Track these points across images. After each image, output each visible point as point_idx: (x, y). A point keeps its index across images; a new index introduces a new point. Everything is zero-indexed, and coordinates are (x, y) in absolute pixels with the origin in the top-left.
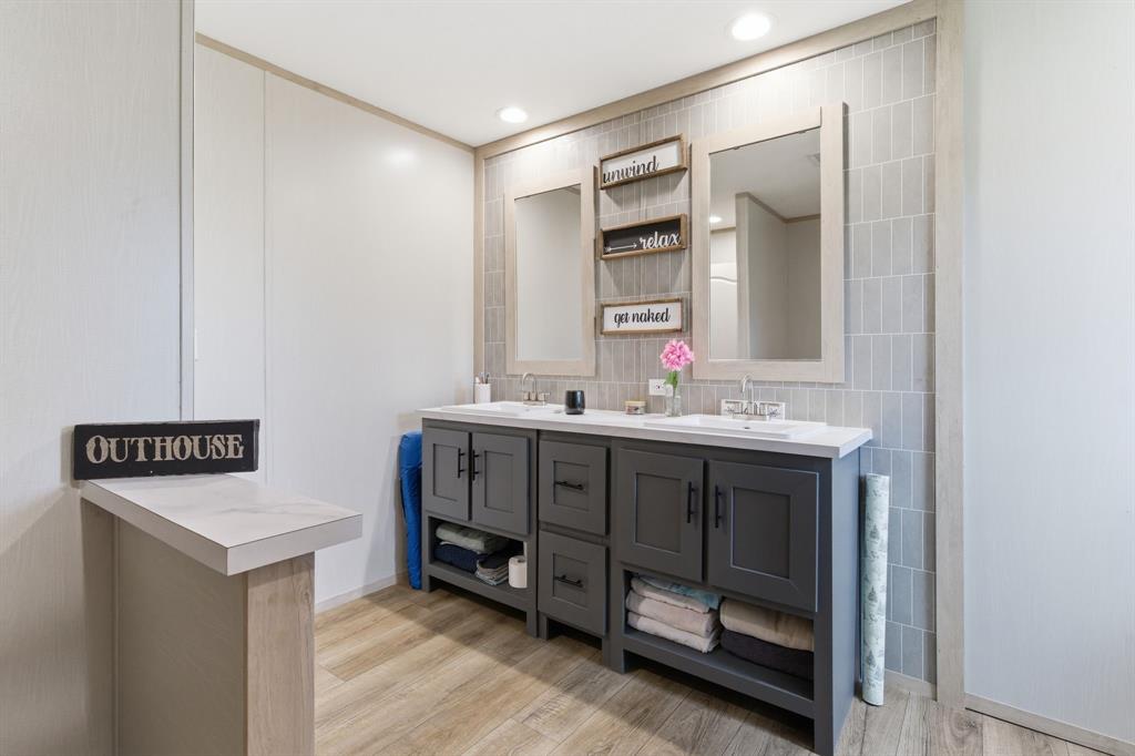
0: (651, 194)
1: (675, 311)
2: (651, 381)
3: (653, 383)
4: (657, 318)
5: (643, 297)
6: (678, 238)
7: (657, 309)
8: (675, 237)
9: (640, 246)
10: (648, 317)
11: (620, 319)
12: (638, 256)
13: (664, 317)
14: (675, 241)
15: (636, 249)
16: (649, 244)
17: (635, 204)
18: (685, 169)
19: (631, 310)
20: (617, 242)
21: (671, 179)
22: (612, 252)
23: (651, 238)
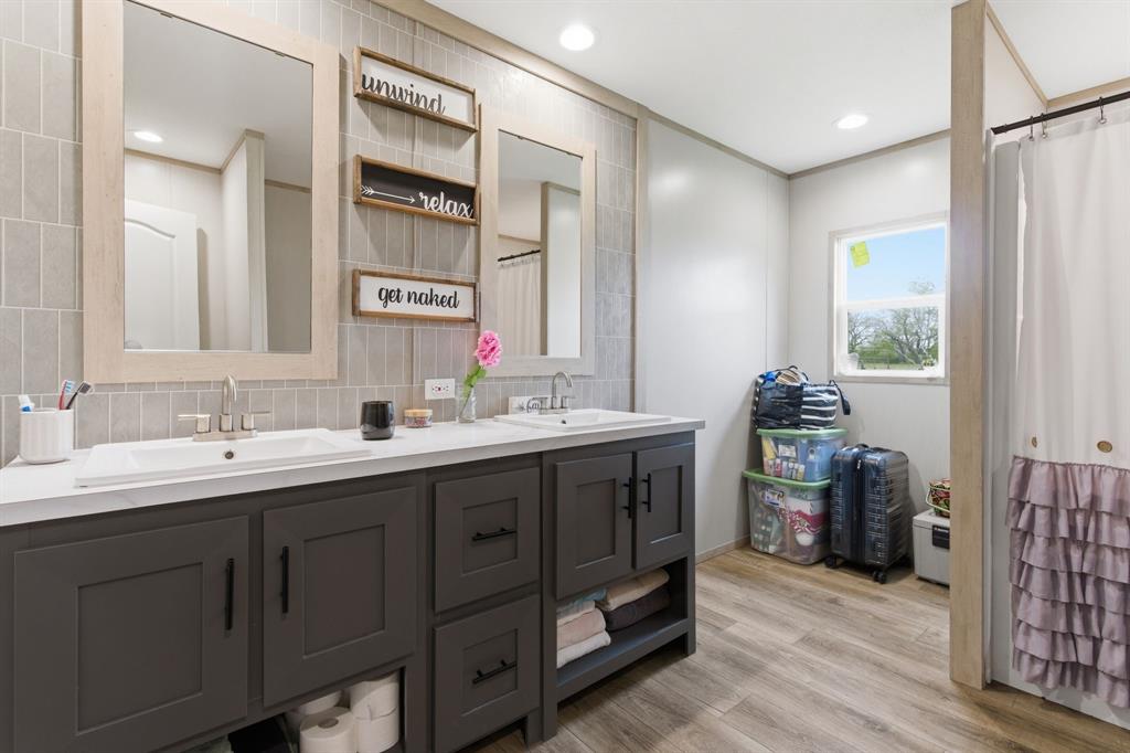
0: (429, 139)
1: (465, 295)
2: (427, 381)
3: (430, 384)
4: (442, 302)
5: (416, 272)
6: (469, 211)
7: (443, 290)
8: (466, 209)
9: (420, 204)
10: (431, 299)
11: (388, 296)
12: (412, 214)
13: (452, 302)
14: (466, 211)
15: (413, 205)
16: (432, 205)
17: (407, 143)
18: (474, 131)
19: (406, 287)
20: (382, 186)
21: (454, 133)
22: (374, 196)
23: (434, 198)
